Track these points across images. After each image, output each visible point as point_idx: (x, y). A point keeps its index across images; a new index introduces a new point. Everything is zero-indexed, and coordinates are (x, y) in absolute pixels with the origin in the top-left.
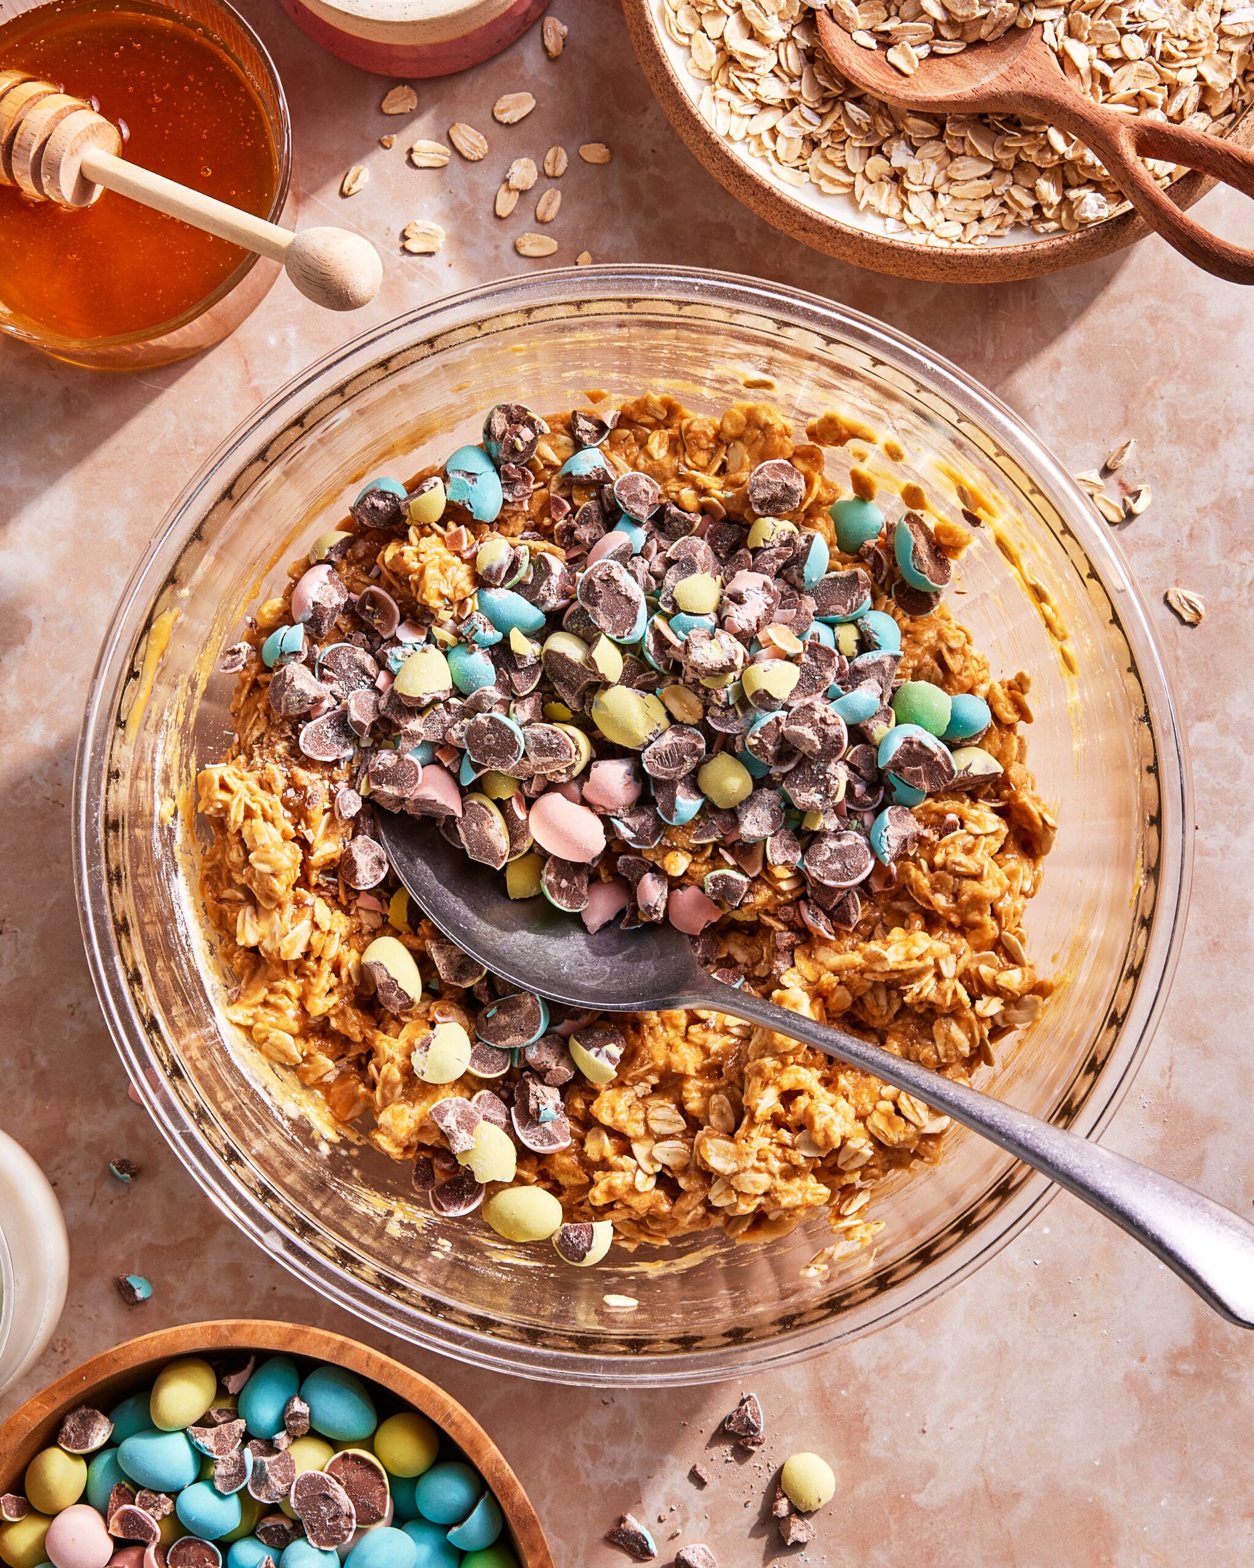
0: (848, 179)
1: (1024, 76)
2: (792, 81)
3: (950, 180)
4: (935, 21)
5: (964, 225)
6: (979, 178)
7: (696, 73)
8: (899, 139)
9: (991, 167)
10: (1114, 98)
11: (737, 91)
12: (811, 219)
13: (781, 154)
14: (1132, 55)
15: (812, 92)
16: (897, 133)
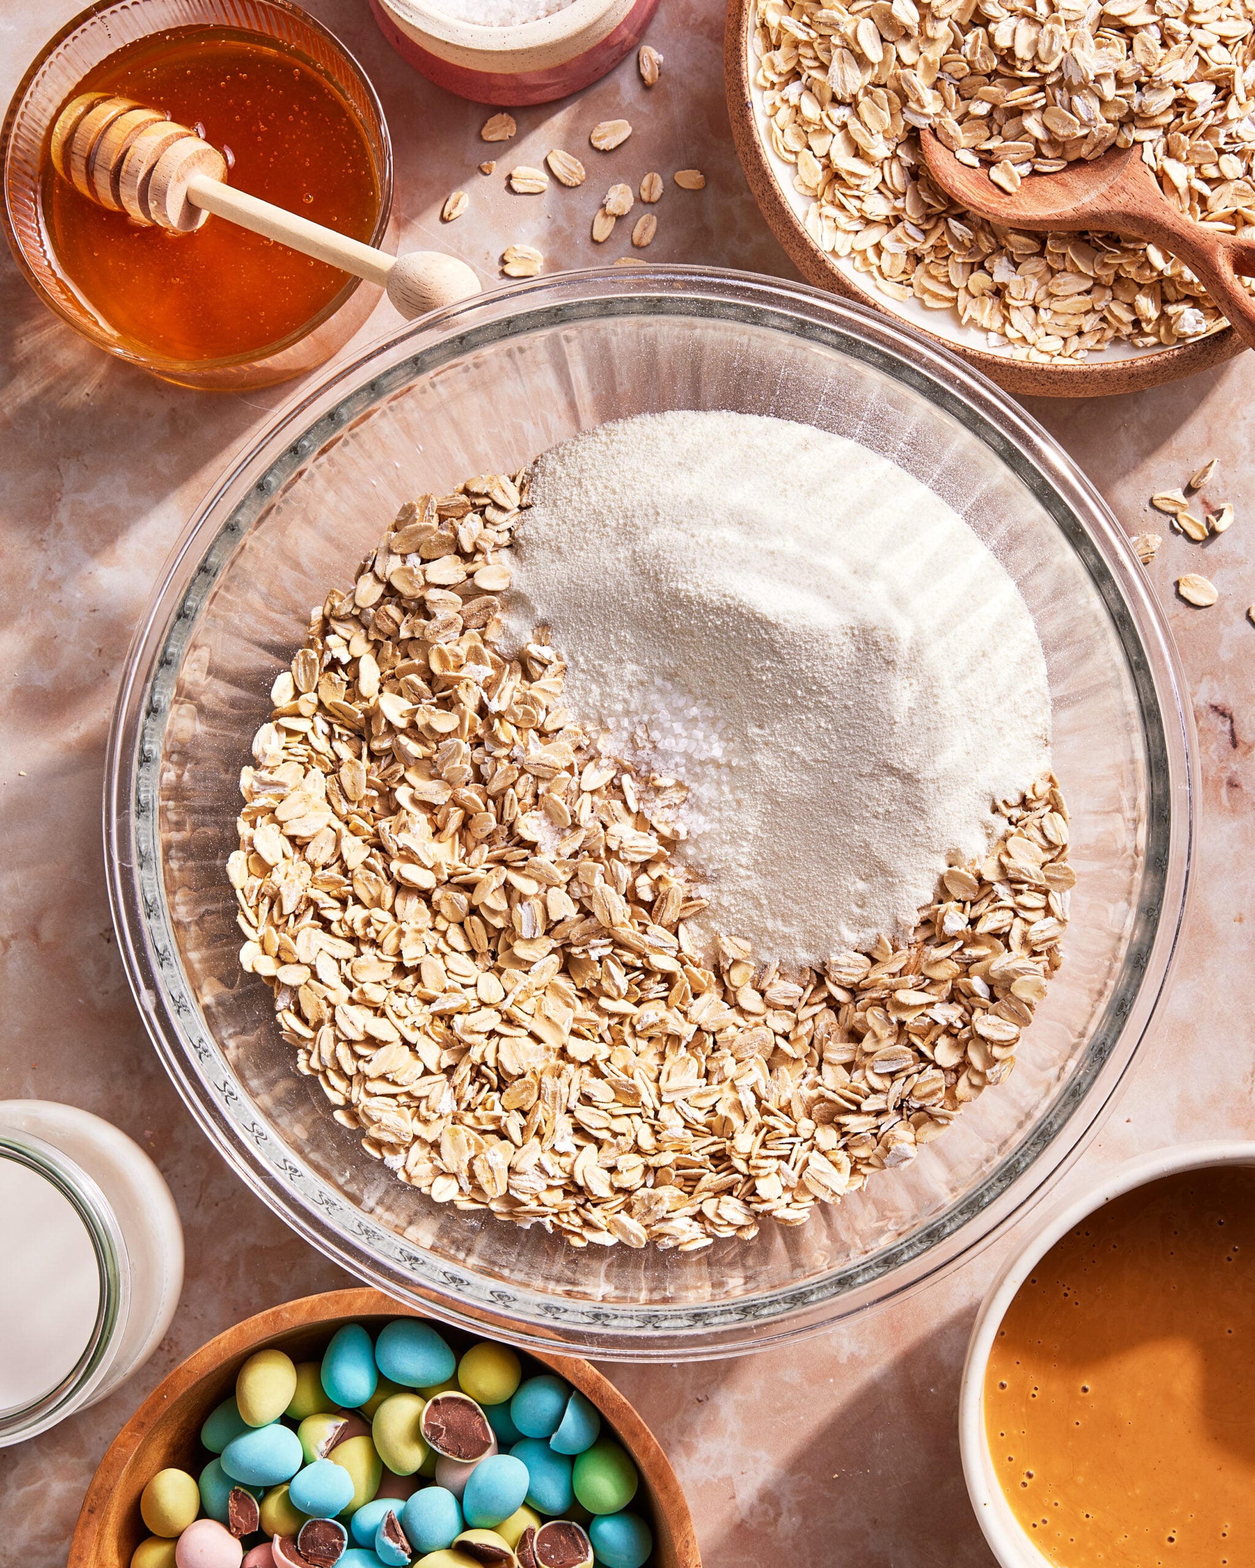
0: (951, 294)
1: (1124, 196)
2: (896, 198)
3: (1050, 295)
4: (1037, 140)
5: (1064, 339)
6: (1079, 294)
7: (802, 190)
8: (1001, 255)
9: (1091, 283)
10: (1212, 216)
11: (842, 207)
13: (886, 269)
14: (1230, 175)
15: (915, 209)
16: (999, 249)
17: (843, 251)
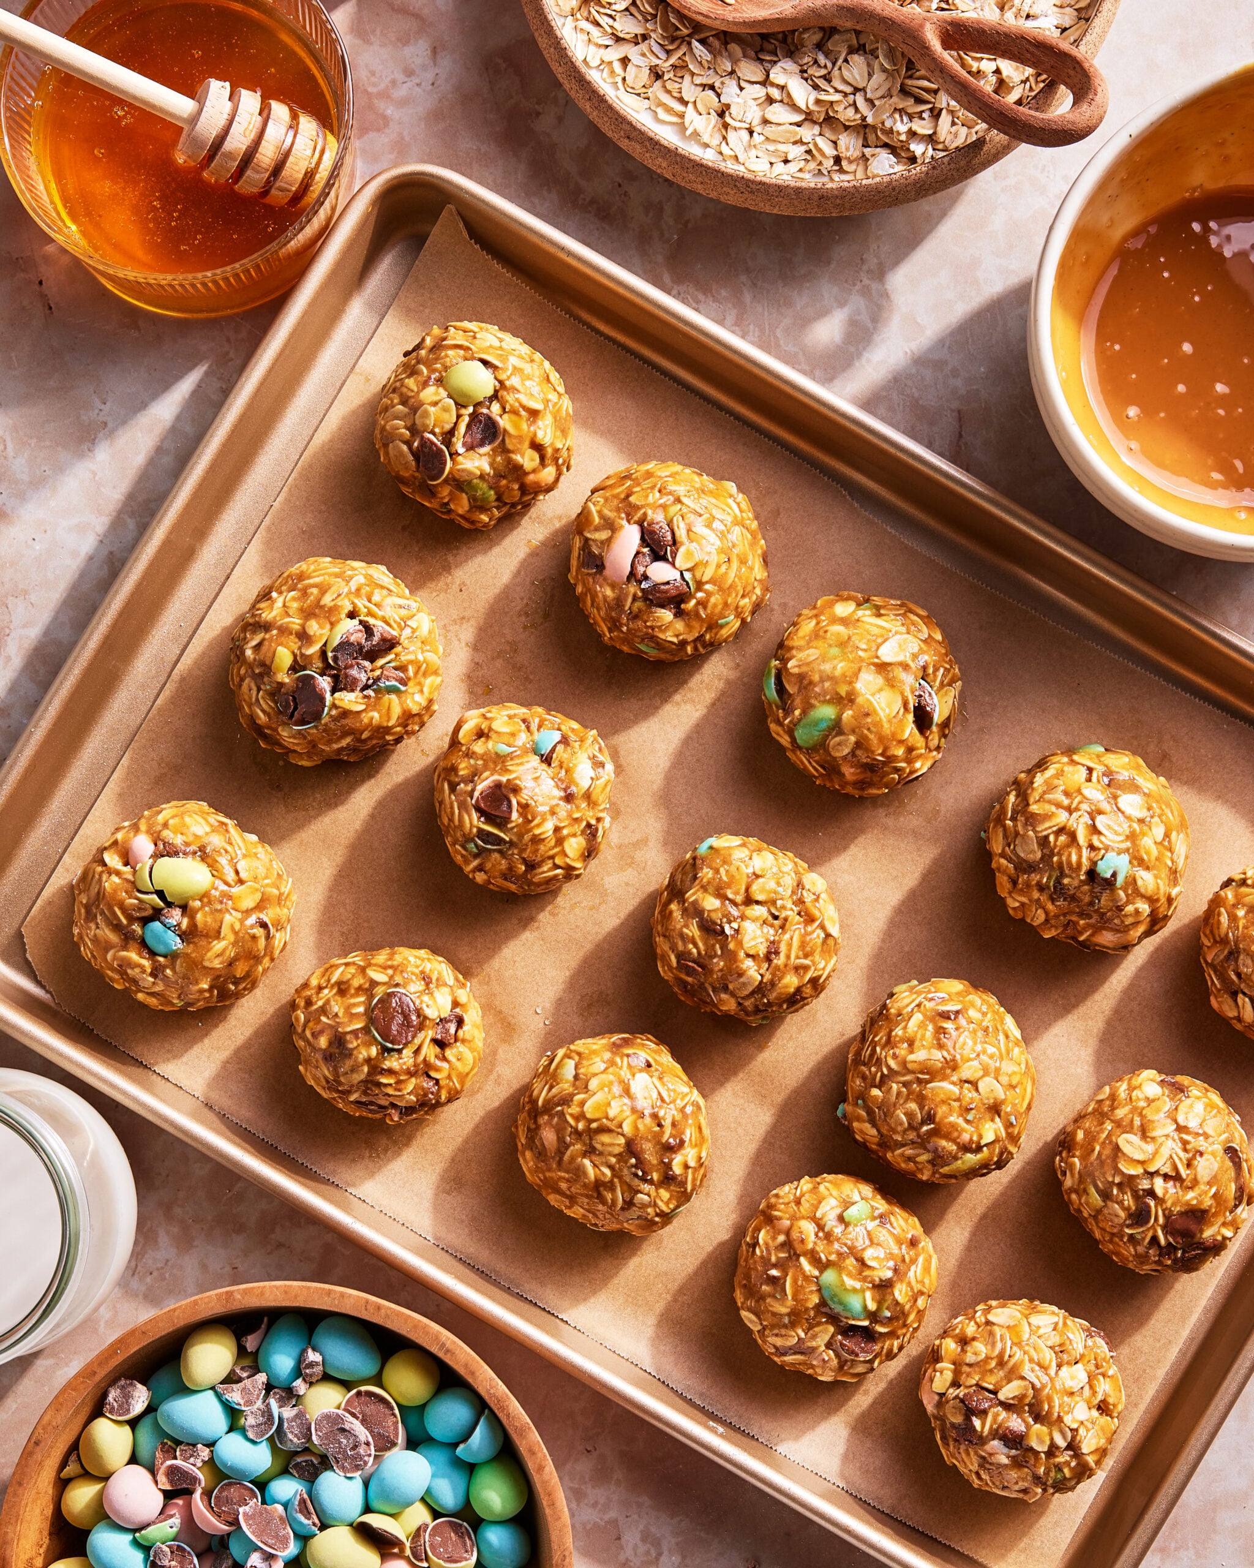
0: (680, 109)
2: (647, 21)
3: (765, 122)
5: (771, 164)
6: (790, 124)
8: (731, 79)
9: (803, 117)
11: (597, 24)
13: (628, 82)
15: (663, 31)
17: (594, 63)
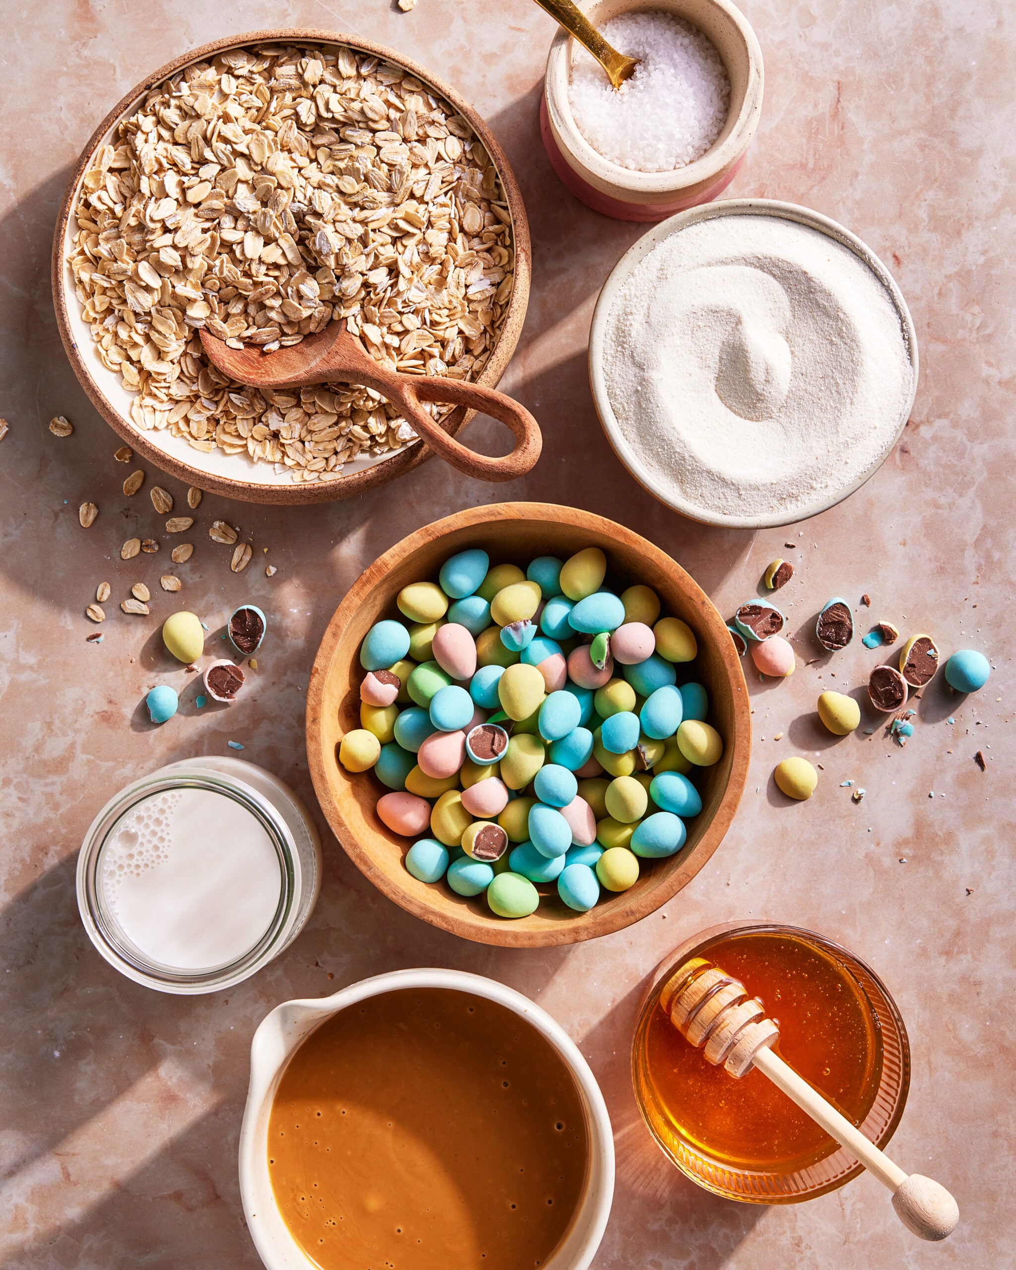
0: (243, 442)
1: (338, 358)
3: (310, 432)
4: (280, 324)
5: (327, 459)
6: (330, 427)
7: (129, 388)
8: (272, 411)
9: (336, 418)
10: (406, 357)
11: (155, 396)
12: (214, 482)
13: (194, 433)
14: (410, 327)
16: (269, 407)
17: (162, 426)
